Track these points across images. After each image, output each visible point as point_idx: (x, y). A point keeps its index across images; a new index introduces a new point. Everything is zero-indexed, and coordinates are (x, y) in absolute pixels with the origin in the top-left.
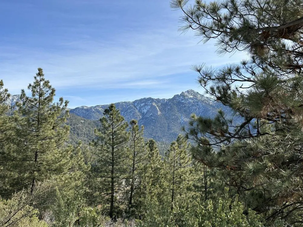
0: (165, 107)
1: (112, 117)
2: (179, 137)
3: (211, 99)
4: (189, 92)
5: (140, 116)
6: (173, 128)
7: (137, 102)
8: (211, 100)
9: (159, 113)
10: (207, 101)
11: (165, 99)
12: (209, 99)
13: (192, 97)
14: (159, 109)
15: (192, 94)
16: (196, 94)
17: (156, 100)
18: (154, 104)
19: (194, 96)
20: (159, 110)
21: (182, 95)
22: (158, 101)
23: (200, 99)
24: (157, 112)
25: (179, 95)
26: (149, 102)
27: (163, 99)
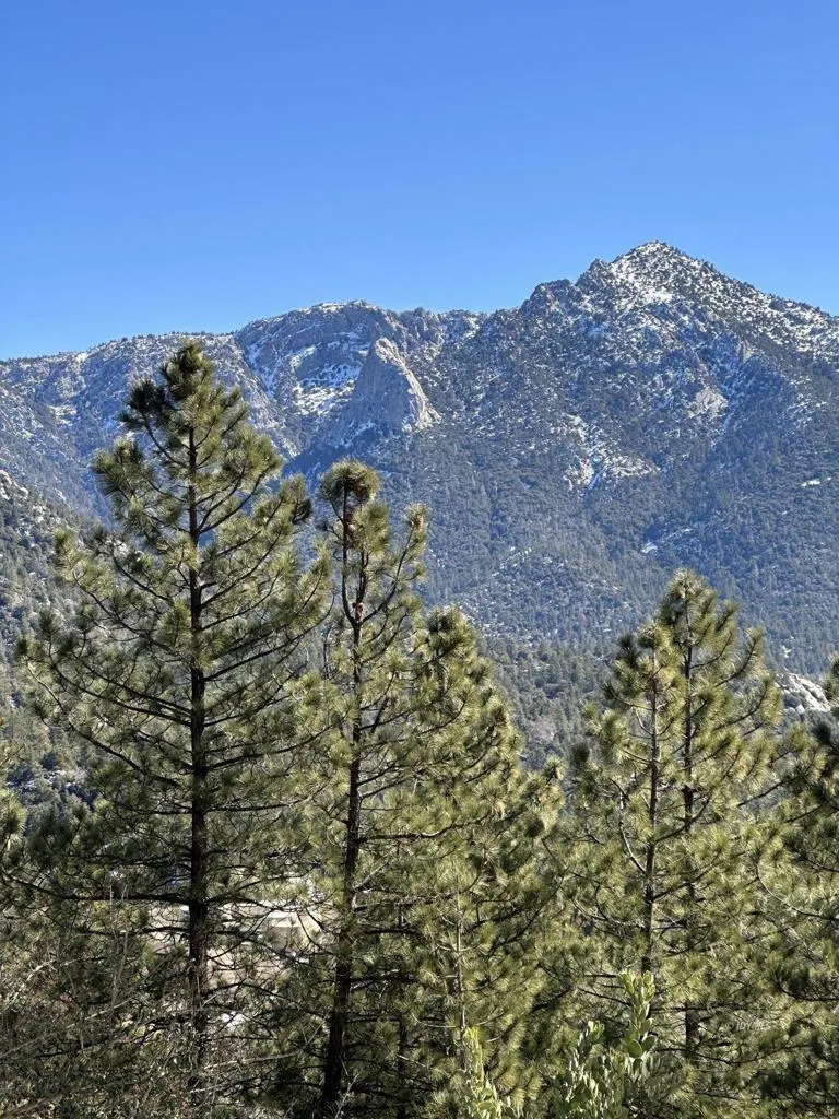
0: (472, 373)
1: (186, 441)
2: (676, 596)
3: (808, 315)
4: (644, 261)
5: (287, 444)
6: (528, 525)
7: (263, 340)
8: (802, 322)
9: (426, 417)
10: (775, 331)
11: (467, 314)
12: (788, 316)
13: (666, 297)
14: (423, 384)
15: (666, 274)
16: (695, 280)
17: (404, 319)
18: (387, 350)
19: (682, 291)
20: (424, 398)
21: (596, 281)
22: (415, 326)
23: (723, 314)
24: (408, 411)
25: (573, 281)
26: (351, 335)
27: (452, 314)
